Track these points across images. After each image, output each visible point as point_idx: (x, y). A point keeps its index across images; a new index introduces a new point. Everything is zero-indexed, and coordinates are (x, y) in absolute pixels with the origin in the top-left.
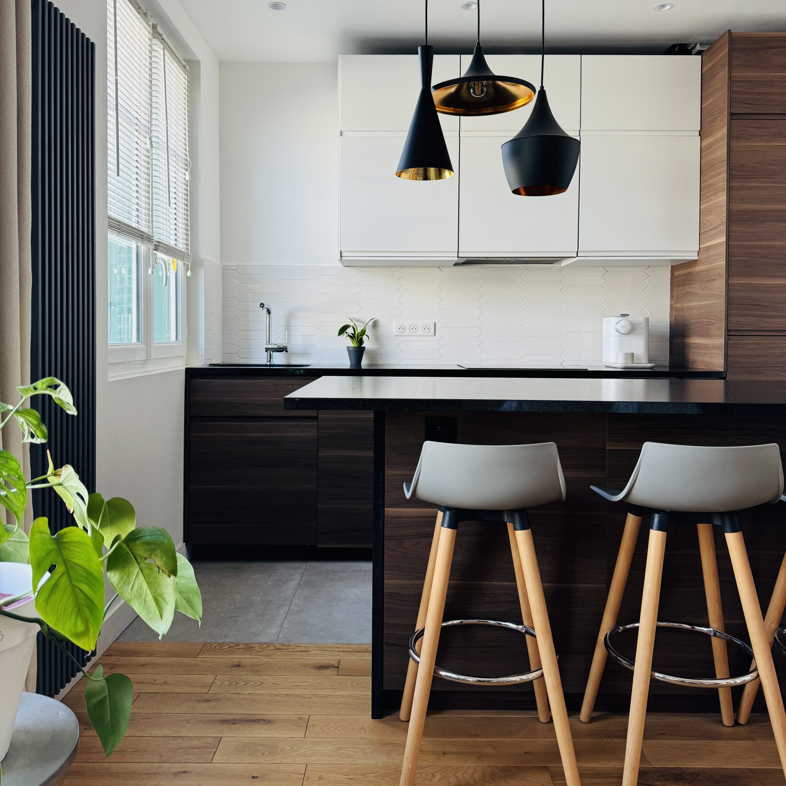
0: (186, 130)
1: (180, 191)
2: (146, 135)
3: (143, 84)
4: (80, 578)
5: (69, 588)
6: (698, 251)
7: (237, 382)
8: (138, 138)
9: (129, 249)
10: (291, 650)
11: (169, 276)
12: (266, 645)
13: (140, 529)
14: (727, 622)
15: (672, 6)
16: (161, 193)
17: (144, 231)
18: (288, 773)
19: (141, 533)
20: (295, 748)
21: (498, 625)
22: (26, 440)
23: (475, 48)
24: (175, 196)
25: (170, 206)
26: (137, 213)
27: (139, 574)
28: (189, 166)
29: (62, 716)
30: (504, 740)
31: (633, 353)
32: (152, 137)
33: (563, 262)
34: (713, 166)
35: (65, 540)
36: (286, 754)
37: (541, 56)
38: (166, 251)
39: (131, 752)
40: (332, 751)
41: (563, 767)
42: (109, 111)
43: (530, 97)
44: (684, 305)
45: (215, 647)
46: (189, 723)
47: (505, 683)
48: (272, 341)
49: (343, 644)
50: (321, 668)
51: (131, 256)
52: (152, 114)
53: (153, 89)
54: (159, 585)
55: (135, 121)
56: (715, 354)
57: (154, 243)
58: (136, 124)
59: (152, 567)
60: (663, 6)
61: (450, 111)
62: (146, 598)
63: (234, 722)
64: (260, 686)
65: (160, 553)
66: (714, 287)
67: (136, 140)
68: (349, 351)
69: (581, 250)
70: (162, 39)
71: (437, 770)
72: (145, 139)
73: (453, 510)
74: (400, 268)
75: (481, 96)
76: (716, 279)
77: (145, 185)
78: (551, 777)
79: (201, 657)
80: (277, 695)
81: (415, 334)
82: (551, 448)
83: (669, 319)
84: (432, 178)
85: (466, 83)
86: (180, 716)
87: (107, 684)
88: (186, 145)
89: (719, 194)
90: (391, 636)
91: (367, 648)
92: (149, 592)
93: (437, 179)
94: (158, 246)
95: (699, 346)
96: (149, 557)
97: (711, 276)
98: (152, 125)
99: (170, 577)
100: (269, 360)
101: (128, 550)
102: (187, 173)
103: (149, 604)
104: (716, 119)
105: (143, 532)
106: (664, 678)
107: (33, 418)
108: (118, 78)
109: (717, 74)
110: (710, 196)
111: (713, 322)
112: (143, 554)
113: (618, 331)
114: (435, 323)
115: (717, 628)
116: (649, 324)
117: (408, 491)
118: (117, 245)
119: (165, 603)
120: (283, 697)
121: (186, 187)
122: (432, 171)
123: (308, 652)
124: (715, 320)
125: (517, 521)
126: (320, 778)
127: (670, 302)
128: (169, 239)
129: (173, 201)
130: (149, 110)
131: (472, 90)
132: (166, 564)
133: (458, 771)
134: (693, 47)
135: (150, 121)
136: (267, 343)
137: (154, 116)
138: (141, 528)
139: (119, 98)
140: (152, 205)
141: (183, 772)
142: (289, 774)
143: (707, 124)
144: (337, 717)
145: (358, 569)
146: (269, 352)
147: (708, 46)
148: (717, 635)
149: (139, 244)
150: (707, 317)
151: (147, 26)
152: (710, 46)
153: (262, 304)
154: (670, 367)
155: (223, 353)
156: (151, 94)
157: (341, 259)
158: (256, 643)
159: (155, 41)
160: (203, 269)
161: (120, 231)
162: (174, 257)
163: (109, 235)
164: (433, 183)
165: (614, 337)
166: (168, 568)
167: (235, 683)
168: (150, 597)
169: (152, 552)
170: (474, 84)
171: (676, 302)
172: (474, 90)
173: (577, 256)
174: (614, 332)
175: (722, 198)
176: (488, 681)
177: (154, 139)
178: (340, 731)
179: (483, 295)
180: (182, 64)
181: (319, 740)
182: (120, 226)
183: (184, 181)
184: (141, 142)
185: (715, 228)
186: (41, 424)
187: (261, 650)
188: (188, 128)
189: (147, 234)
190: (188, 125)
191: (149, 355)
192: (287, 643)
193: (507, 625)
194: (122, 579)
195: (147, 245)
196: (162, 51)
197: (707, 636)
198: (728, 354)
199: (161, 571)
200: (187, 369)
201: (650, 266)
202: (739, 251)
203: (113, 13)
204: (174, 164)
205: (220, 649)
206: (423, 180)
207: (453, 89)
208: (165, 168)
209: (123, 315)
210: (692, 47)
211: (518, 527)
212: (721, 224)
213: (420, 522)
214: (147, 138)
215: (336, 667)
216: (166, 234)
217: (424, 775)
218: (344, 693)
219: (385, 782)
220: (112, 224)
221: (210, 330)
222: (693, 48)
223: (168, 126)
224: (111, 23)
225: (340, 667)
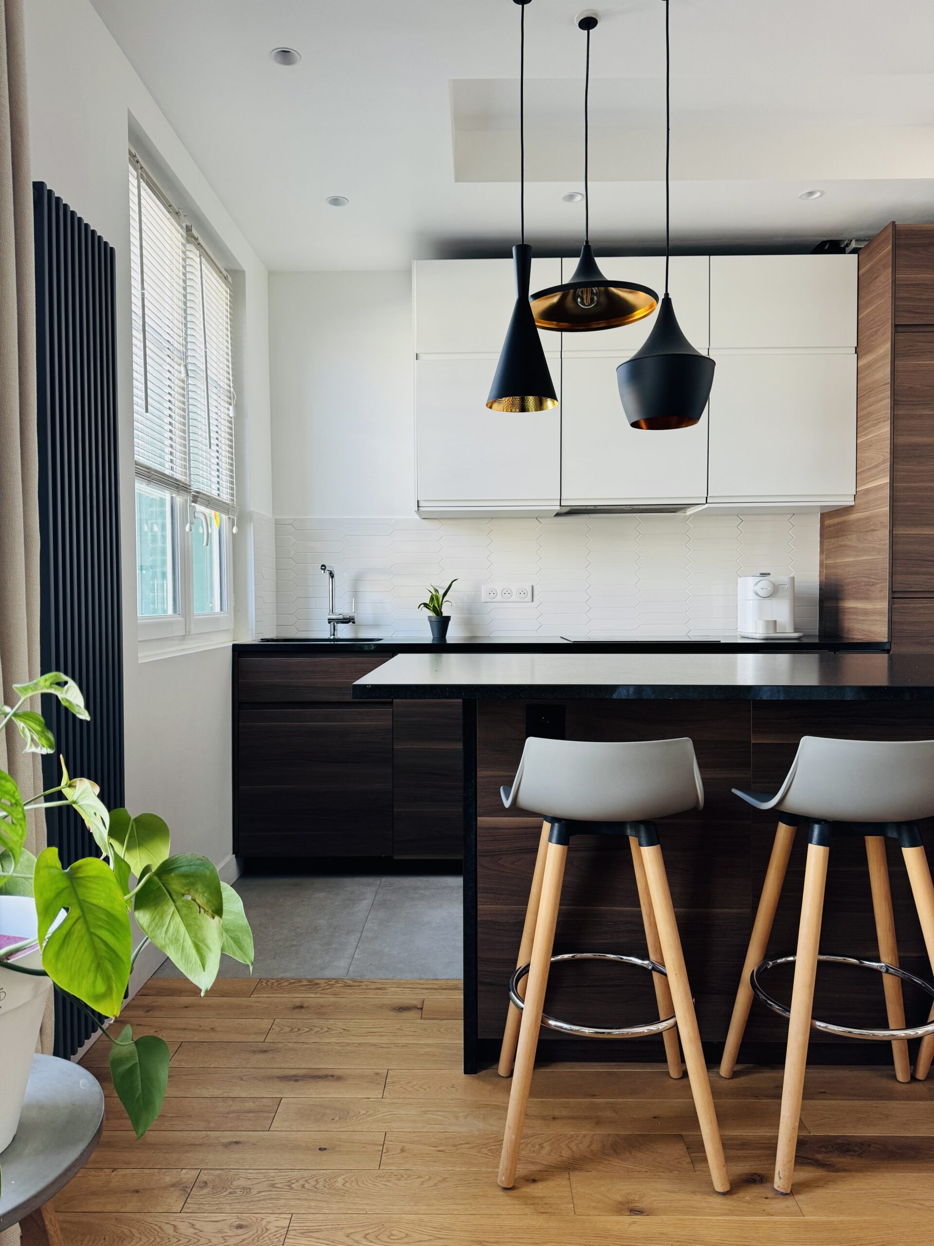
0: (228, 355)
1: (223, 429)
2: (179, 361)
3: (175, 300)
4: (100, 923)
5: (86, 937)
6: (855, 495)
7: (295, 661)
8: (171, 366)
9: (162, 501)
10: (365, 987)
11: (211, 533)
12: (335, 981)
13: (174, 858)
14: (902, 955)
15: (822, 193)
16: (200, 432)
17: (180, 479)
18: (363, 1143)
19: (177, 862)
20: (371, 1112)
21: (619, 960)
22: (28, 750)
23: (583, 247)
24: (216, 435)
25: (210, 448)
26: (171, 457)
27: (175, 914)
28: (234, 399)
29: (84, 1086)
30: (627, 1101)
31: (776, 621)
32: (188, 364)
33: (688, 510)
34: (872, 390)
35: (80, 875)
36: (360, 1119)
37: (665, 258)
38: (207, 503)
39: (172, 1117)
40: (417, 1115)
41: (701, 1135)
42: (134, 332)
43: (652, 307)
44: (837, 561)
45: (272, 984)
46: (242, 1079)
47: (630, 1035)
48: (337, 611)
49: (427, 979)
50: (400, 1010)
51: (164, 509)
52: (187, 335)
53: (188, 305)
54: (200, 928)
55: (167, 345)
56: (877, 621)
57: (192, 493)
58: (168, 348)
59: (191, 906)
60: (811, 193)
61: (550, 326)
62: (184, 944)
63: (296, 1079)
64: (327, 1033)
65: (201, 888)
66: (875, 538)
67: (168, 368)
68: (430, 621)
69: (711, 495)
70: (198, 244)
71: (545, 1139)
72: (179, 367)
73: (563, 821)
74: (489, 520)
75: (589, 307)
76: (877, 529)
77: (180, 423)
78: (687, 1148)
79: (256, 996)
80: (348, 1044)
81: (508, 600)
82: (686, 744)
83: (819, 578)
84: (530, 409)
85: (572, 291)
86: (231, 1071)
87: (137, 1048)
88: (229, 374)
89: (880, 425)
90: (486, 973)
91: (456, 985)
92: (187, 935)
93: (538, 411)
94: (198, 497)
95: (856, 611)
96: (187, 892)
97: (870, 525)
98: (187, 350)
99: (213, 918)
100: (332, 633)
101: (161, 884)
102: (231, 408)
103: (188, 951)
104: (876, 332)
105: (179, 862)
106: (826, 1028)
107: (36, 723)
108: (145, 292)
109: (877, 277)
110: (869, 428)
111: (873, 582)
112: (179, 889)
113: (757, 594)
114: (532, 586)
115: (890, 963)
116: (795, 584)
117: (507, 798)
118: (147, 497)
119: (208, 950)
120: (356, 1046)
121: (230, 425)
122: (531, 400)
123: (385, 989)
124: (876, 579)
125: (643, 834)
126: (402, 1151)
127: (820, 558)
128: (210, 488)
129: (214, 441)
130: (184, 332)
131: (579, 300)
132: (208, 901)
133: (571, 1141)
134: (847, 243)
135: (185, 345)
136: (330, 612)
137: (189, 339)
138: (177, 857)
139: (146, 317)
140: (189, 447)
141: (235, 1142)
142: (364, 1146)
143: (865, 339)
144: (423, 1072)
145: (444, 885)
146: (332, 623)
147: (866, 243)
148: (889, 971)
149: (174, 495)
150: (866, 575)
151: (179, 228)
152: (868, 242)
153: (322, 566)
154: (820, 636)
155: (277, 626)
156: (185, 311)
157: (418, 510)
158: (322, 979)
159: (190, 247)
160: (252, 525)
161: (151, 480)
162: (216, 510)
163: (136, 484)
164: (532, 415)
165: (751, 602)
166: (211, 907)
167: (297, 1030)
168: (189, 943)
169: (191, 887)
170: (582, 292)
171: (827, 558)
172: (582, 299)
173: (707, 503)
174: (751, 595)
175: (885, 429)
176: (609, 1033)
177: (190, 367)
178: (425, 1090)
179: (590, 552)
180: (224, 275)
181: (401, 1101)
182: (150, 473)
183: (227, 418)
184: (174, 370)
185: (876, 466)
186: (45, 730)
187: (328, 987)
188: (231, 352)
189: (183, 483)
190: (231, 350)
191: (188, 630)
192: (359, 978)
193: (629, 960)
194: (154, 919)
195: (184, 496)
196: (199, 259)
197: (877, 973)
198: (893, 620)
199: (202, 911)
200: (234, 646)
201: (795, 513)
202: (906, 494)
203: (137, 212)
204: (215, 397)
205: (278, 987)
206: (519, 412)
207: (555, 299)
208: (204, 402)
209: (157, 581)
210: (845, 244)
211: (644, 841)
212: (884, 462)
213: (521, 834)
214: (182, 365)
215: (418, 1009)
216: (207, 482)
217: (530, 1145)
218: (430, 1041)
219: (482, 1155)
220: (139, 470)
221: (262, 597)
222: (847, 245)
223: (207, 350)
224: (134, 224)
225: (423, 1009)
